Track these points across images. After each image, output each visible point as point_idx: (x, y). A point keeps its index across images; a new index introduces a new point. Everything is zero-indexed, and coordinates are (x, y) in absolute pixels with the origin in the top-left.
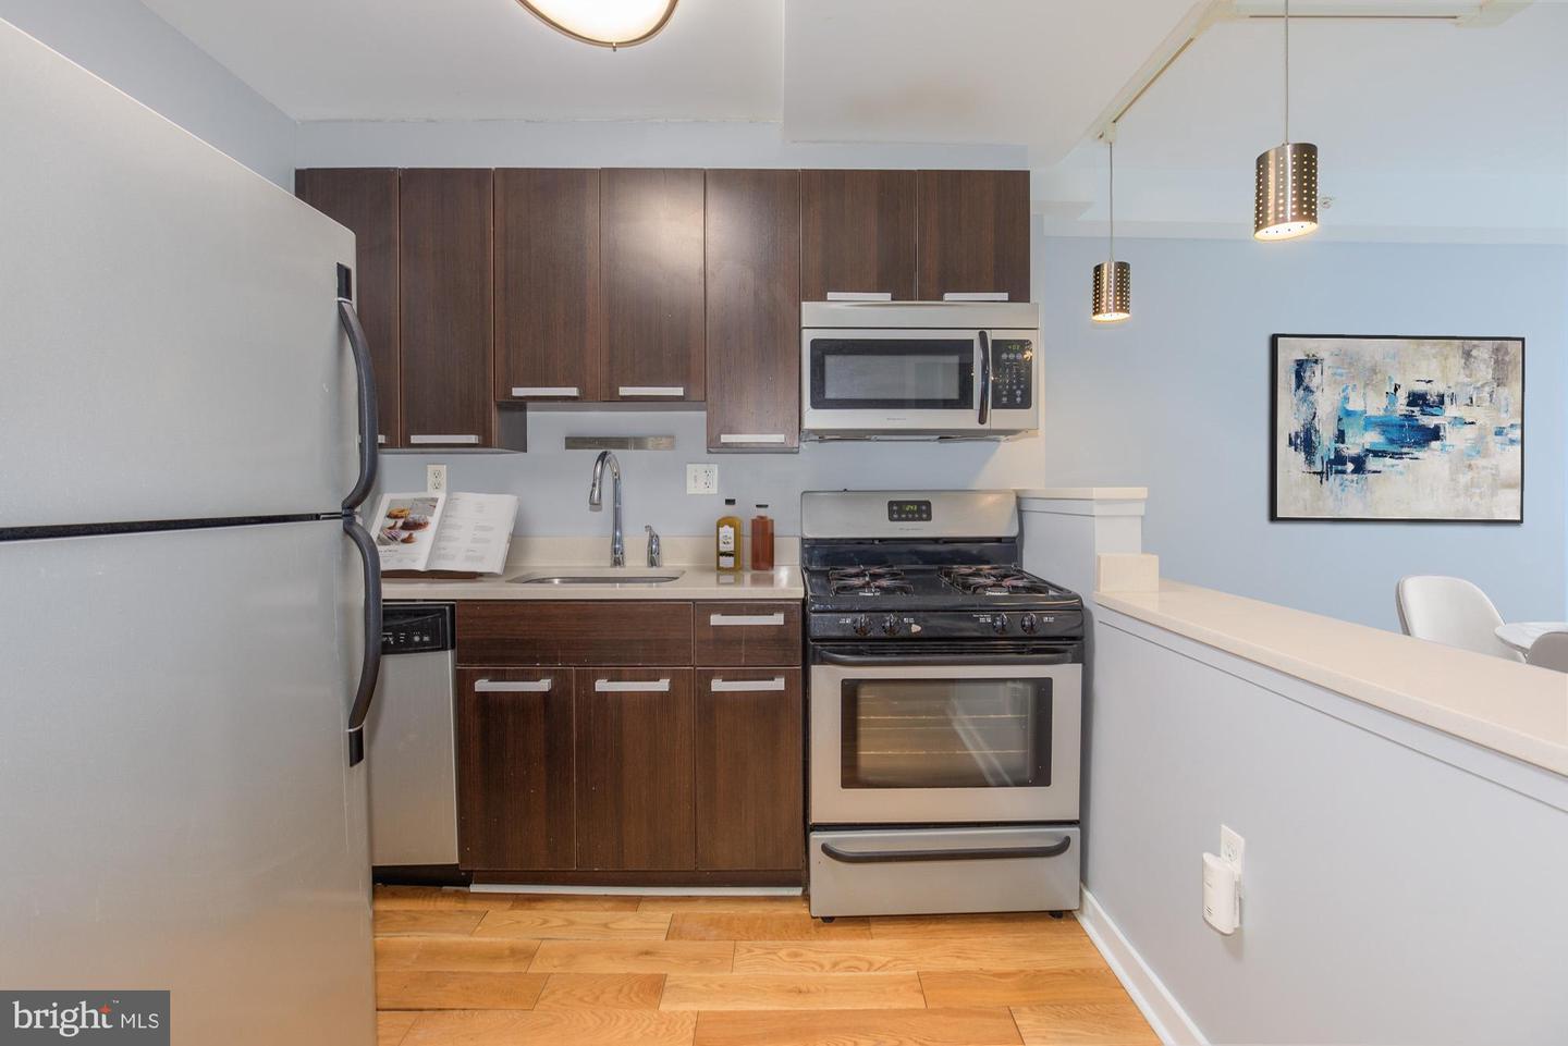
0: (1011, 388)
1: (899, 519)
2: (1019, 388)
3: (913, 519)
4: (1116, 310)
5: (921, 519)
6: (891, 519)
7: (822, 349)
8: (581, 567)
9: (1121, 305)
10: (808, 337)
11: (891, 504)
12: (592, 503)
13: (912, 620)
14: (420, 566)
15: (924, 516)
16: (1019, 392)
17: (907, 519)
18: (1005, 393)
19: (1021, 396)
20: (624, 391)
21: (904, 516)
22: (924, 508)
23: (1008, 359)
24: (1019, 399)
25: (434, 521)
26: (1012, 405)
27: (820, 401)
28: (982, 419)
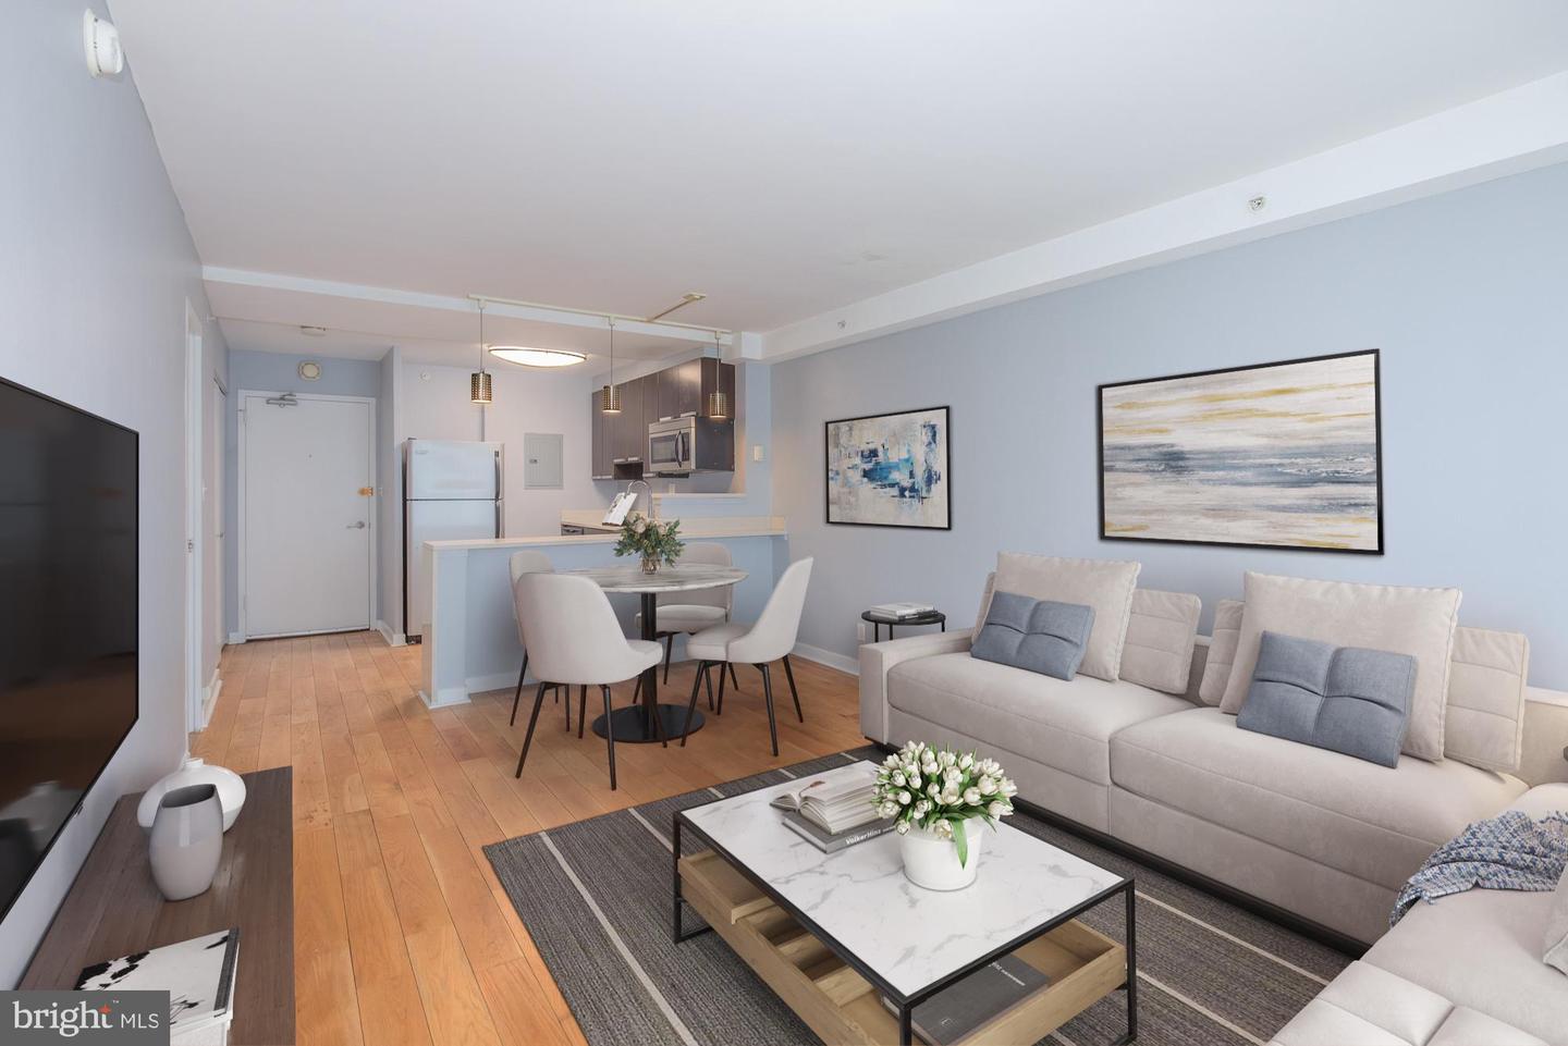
10: (651, 437)
18: (685, 454)
19: (688, 455)
23: (686, 441)
26: (687, 459)
27: (653, 462)
28: (680, 466)
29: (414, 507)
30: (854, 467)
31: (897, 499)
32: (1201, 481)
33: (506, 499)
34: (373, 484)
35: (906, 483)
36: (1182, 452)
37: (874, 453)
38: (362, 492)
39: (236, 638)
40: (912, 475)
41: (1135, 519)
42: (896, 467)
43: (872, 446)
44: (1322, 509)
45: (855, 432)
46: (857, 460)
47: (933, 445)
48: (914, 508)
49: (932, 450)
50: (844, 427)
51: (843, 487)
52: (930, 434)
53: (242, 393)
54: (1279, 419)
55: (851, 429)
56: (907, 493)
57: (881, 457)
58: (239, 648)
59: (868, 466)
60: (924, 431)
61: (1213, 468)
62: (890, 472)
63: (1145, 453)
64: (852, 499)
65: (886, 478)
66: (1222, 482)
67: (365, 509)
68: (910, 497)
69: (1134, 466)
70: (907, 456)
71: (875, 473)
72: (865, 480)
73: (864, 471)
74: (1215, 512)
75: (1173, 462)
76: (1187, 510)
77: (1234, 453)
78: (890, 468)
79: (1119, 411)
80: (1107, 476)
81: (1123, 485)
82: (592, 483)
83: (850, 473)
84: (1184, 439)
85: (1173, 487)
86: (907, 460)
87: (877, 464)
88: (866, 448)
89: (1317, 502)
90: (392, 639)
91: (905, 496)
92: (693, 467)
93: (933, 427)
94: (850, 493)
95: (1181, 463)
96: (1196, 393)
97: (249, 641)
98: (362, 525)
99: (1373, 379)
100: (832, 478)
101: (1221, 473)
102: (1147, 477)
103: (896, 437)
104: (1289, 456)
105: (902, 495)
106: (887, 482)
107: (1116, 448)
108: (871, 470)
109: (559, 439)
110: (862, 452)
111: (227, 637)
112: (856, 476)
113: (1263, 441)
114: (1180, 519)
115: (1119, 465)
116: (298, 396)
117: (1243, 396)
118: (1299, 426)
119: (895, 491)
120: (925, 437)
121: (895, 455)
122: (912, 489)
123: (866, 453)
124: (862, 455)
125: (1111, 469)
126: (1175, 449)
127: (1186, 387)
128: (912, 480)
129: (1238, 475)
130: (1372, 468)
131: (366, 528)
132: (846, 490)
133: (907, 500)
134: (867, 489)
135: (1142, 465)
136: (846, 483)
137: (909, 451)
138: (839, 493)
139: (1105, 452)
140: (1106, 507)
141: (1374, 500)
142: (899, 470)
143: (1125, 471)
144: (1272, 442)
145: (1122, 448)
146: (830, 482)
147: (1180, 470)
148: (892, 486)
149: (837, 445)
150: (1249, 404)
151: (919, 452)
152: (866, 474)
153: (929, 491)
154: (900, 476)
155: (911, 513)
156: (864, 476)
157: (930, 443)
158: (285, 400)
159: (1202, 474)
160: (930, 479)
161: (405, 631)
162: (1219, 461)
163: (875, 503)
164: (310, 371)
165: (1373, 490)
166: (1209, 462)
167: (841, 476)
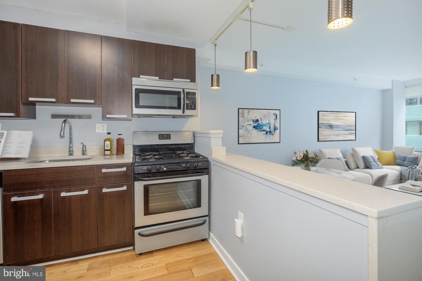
1: (162, 139)
2: (193, 105)
3: (166, 139)
4: (216, 86)
5: (168, 139)
6: (159, 139)
7: (138, 91)
8: (57, 156)
9: (218, 85)
10: (134, 88)
11: (159, 135)
12: (61, 136)
13: (164, 167)
17: (164, 139)
18: (190, 106)
19: (193, 107)
20: (72, 100)
22: (169, 136)
25: (3, 141)
26: (191, 109)
28: (183, 113)
30: (250, 125)
31: (265, 135)
32: (335, 130)
35: (268, 130)
36: (332, 125)
37: (257, 121)
40: (270, 128)
41: (325, 137)
42: (265, 125)
43: (257, 118)
44: (349, 134)
45: (251, 113)
46: (251, 123)
47: (276, 120)
48: (270, 137)
49: (276, 121)
50: (246, 111)
51: (245, 131)
52: (275, 117)
54: (346, 121)
55: (249, 112)
56: (268, 133)
57: (260, 122)
59: (255, 125)
60: (274, 115)
61: (337, 128)
62: (263, 127)
63: (326, 125)
64: (249, 135)
65: (261, 128)
66: (338, 130)
68: (269, 134)
69: (324, 127)
70: (268, 122)
71: (258, 126)
72: (254, 129)
73: (254, 126)
74: (337, 135)
75: (331, 126)
76: (333, 135)
77: (340, 126)
78: (263, 126)
79: (322, 116)
80: (319, 129)
81: (322, 131)
83: (248, 126)
84: (333, 123)
85: (331, 131)
86: (269, 123)
87: (259, 124)
88: (255, 119)
89: (349, 133)
91: (268, 134)
93: (276, 115)
94: (248, 133)
95: (332, 127)
96: (334, 115)
99: (355, 116)
100: (241, 128)
101: (338, 129)
102: (327, 129)
103: (265, 116)
104: (346, 126)
105: (267, 134)
106: (262, 130)
107: (321, 124)
108: (256, 126)
110: (253, 120)
112: (251, 128)
113: (343, 124)
114: (332, 137)
115: (322, 127)
117: (340, 116)
118: (347, 122)
119: (265, 132)
120: (274, 117)
121: (265, 122)
122: (270, 132)
123: (255, 120)
124: (253, 121)
125: (320, 128)
126: (331, 124)
127: (333, 114)
128: (270, 129)
129: (340, 129)
130: (355, 128)
132: (246, 132)
133: (268, 135)
134: (255, 131)
135: (326, 127)
136: (247, 130)
137: (269, 121)
138: (243, 133)
139: (319, 124)
140: (319, 135)
141: (355, 133)
142: (266, 126)
143: (323, 128)
144: (344, 124)
145: (322, 124)
146: (239, 129)
147: (332, 128)
148: (264, 131)
149: (243, 117)
150: (342, 118)
151: (272, 122)
152: (254, 127)
153: (275, 132)
154: (266, 128)
155: (269, 138)
156: (254, 128)
157: (275, 119)
159: (335, 129)
160: (275, 129)
162: (338, 127)
163: (257, 136)
165: (355, 131)
166: (336, 127)
167: (244, 128)
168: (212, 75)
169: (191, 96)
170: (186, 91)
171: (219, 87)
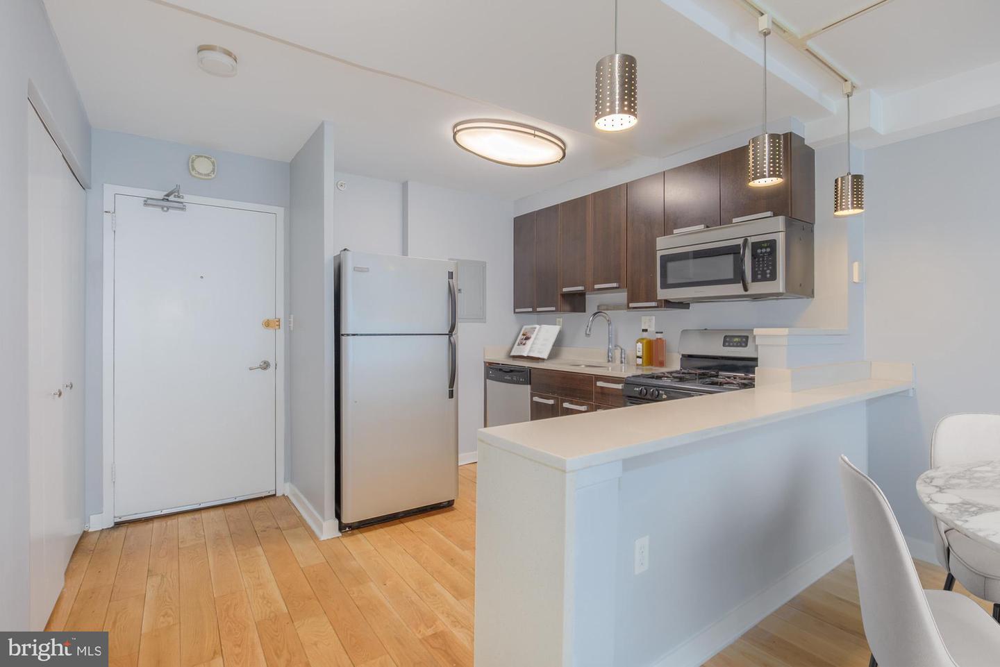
0: (763, 269)
1: (729, 346)
2: (768, 269)
3: (737, 346)
4: (853, 208)
5: (741, 346)
6: (724, 345)
7: (666, 259)
8: (594, 361)
9: (858, 204)
10: (659, 254)
11: (725, 337)
12: (586, 334)
13: (663, 392)
14: (525, 354)
15: (744, 344)
16: (768, 271)
17: (733, 346)
18: (759, 272)
19: (770, 274)
20: (597, 286)
21: (731, 344)
22: (744, 340)
23: (761, 253)
24: (768, 276)
25: (533, 337)
26: (764, 279)
27: (665, 285)
28: (746, 289)
29: (348, 344)
33: (459, 334)
34: (281, 315)
38: (267, 324)
39: (98, 522)
53: (109, 190)
58: (104, 534)
67: (272, 345)
82: (513, 316)
90: (321, 528)
92: (781, 289)
97: (118, 525)
98: (266, 366)
109: (482, 266)
111: (86, 520)
116: (187, 198)
131: (271, 370)
158: (170, 200)
161: (338, 515)
164: (203, 166)
168: (836, 181)
169: (764, 250)
170: (751, 240)
171: (861, 208)
